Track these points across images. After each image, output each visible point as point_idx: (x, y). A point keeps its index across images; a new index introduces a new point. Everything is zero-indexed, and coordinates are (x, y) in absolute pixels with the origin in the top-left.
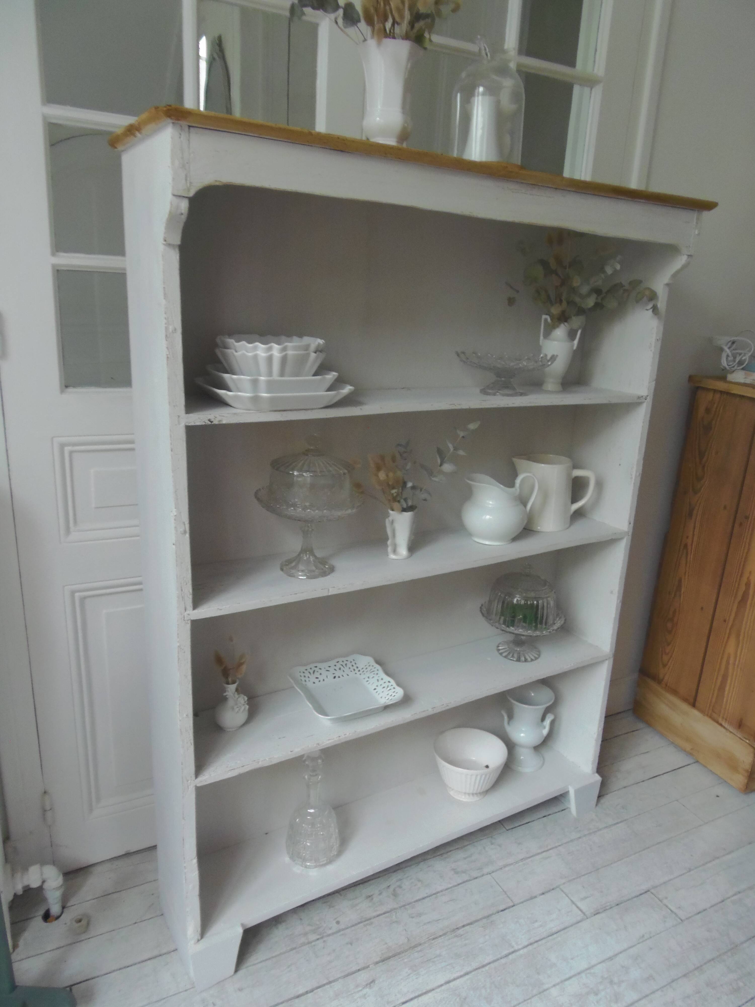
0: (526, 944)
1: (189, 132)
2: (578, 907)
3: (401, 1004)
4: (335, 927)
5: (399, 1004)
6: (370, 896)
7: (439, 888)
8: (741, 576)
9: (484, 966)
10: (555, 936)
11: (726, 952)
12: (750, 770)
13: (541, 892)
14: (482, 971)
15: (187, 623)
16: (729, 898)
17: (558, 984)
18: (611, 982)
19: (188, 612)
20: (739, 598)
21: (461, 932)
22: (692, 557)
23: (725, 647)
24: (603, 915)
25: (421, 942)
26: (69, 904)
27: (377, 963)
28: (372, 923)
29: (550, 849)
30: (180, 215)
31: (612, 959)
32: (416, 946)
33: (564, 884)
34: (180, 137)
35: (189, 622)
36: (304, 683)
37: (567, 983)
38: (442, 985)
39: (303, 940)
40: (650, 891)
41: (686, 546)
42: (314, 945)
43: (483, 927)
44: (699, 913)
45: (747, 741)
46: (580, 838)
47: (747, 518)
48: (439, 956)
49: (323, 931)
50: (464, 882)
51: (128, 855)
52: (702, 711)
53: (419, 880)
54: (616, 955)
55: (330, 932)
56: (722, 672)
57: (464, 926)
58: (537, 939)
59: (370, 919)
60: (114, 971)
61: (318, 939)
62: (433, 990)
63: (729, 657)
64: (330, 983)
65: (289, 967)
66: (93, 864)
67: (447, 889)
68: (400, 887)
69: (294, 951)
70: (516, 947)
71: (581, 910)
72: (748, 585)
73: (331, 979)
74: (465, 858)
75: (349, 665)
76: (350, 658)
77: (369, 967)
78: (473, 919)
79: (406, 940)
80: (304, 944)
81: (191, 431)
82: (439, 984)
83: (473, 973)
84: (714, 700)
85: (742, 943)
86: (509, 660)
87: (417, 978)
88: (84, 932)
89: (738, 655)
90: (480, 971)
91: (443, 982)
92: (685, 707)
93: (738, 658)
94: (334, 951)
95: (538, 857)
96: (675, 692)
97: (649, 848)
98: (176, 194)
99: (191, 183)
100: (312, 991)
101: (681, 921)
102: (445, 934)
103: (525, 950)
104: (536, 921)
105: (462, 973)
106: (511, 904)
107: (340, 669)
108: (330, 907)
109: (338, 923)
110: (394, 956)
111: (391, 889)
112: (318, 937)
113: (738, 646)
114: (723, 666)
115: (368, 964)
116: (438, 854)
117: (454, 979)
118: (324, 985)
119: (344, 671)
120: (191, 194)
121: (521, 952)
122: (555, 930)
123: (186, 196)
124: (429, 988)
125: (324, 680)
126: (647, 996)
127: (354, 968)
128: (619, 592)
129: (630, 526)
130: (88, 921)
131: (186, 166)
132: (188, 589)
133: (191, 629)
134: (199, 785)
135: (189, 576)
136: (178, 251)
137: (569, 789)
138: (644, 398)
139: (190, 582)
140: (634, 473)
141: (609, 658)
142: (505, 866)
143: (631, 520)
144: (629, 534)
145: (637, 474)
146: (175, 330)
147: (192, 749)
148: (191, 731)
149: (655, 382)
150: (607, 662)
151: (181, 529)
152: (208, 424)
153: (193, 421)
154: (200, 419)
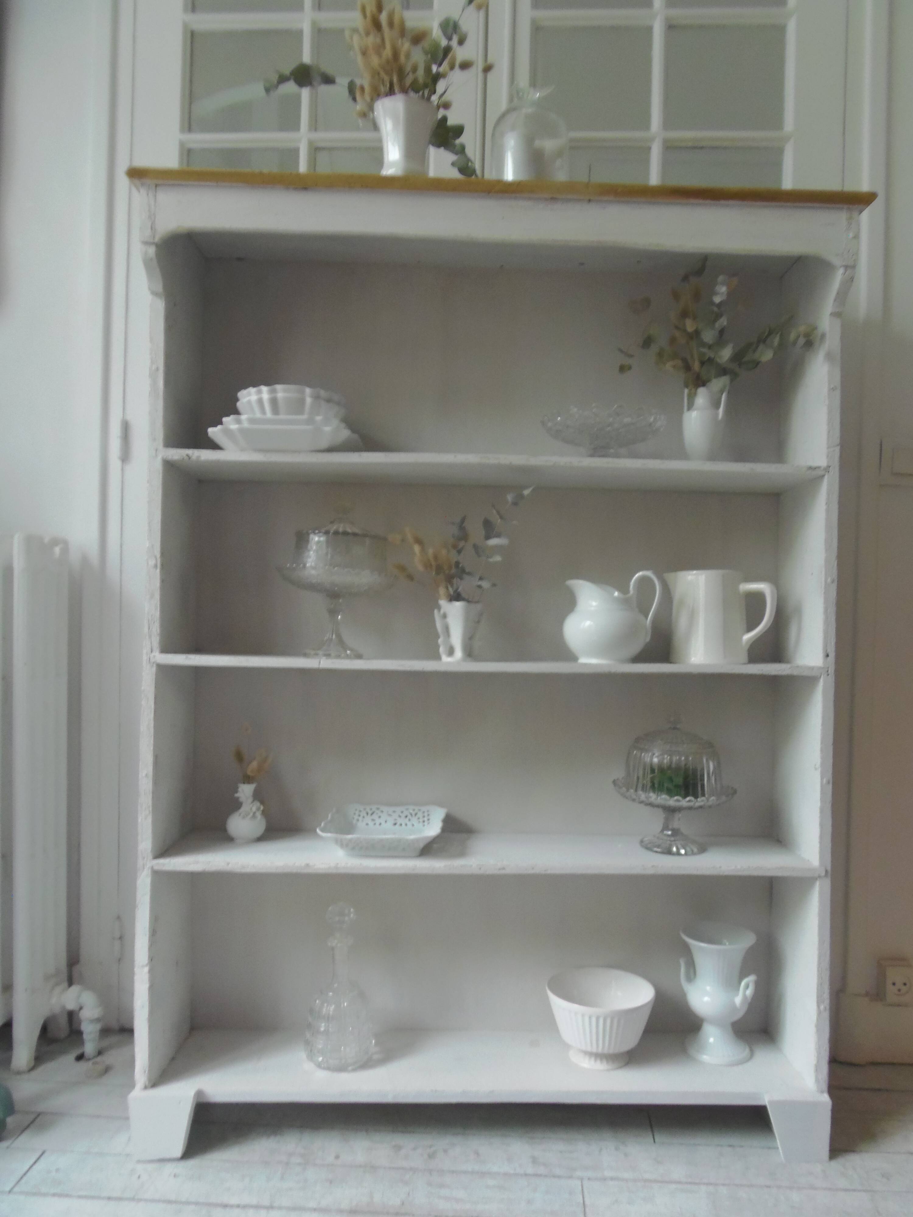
1: (156, 188)
7: (495, 1170)
15: (152, 666)
19: (153, 654)
28: (375, 1172)
29: (704, 1184)
30: (151, 260)
34: (148, 195)
35: (155, 665)
36: (354, 822)
39: (283, 1158)
42: (290, 1168)
49: (313, 1158)
50: (534, 1175)
55: (319, 1162)
59: (378, 1168)
61: (299, 1164)
64: (269, 1208)
67: (503, 1174)
68: (445, 1151)
73: (275, 1205)
74: (561, 1152)
75: (420, 815)
76: (424, 809)
77: (329, 1211)
79: (399, 1205)
81: (169, 466)
86: (654, 854)
94: (306, 1180)
95: (673, 1186)
98: (144, 241)
99: (156, 231)
107: (406, 817)
108: (345, 1141)
112: (303, 1162)
115: (330, 1208)
118: (262, 1207)
119: (410, 820)
120: (157, 240)
123: (152, 241)
125: (380, 824)
127: (311, 1206)
128: (823, 764)
129: (829, 658)
130: (107, 1070)
131: (152, 217)
132: (156, 628)
133: (157, 674)
134: (156, 868)
135: (158, 614)
136: (163, 299)
137: (765, 1100)
138: (827, 469)
139: (158, 621)
140: (823, 579)
141: (820, 877)
142: (612, 1179)
143: (828, 651)
144: (828, 671)
145: (829, 580)
146: (157, 369)
147: (150, 820)
148: (150, 797)
149: (839, 447)
150: (818, 883)
151: (152, 562)
152: (186, 459)
153: (171, 455)
154: (177, 454)
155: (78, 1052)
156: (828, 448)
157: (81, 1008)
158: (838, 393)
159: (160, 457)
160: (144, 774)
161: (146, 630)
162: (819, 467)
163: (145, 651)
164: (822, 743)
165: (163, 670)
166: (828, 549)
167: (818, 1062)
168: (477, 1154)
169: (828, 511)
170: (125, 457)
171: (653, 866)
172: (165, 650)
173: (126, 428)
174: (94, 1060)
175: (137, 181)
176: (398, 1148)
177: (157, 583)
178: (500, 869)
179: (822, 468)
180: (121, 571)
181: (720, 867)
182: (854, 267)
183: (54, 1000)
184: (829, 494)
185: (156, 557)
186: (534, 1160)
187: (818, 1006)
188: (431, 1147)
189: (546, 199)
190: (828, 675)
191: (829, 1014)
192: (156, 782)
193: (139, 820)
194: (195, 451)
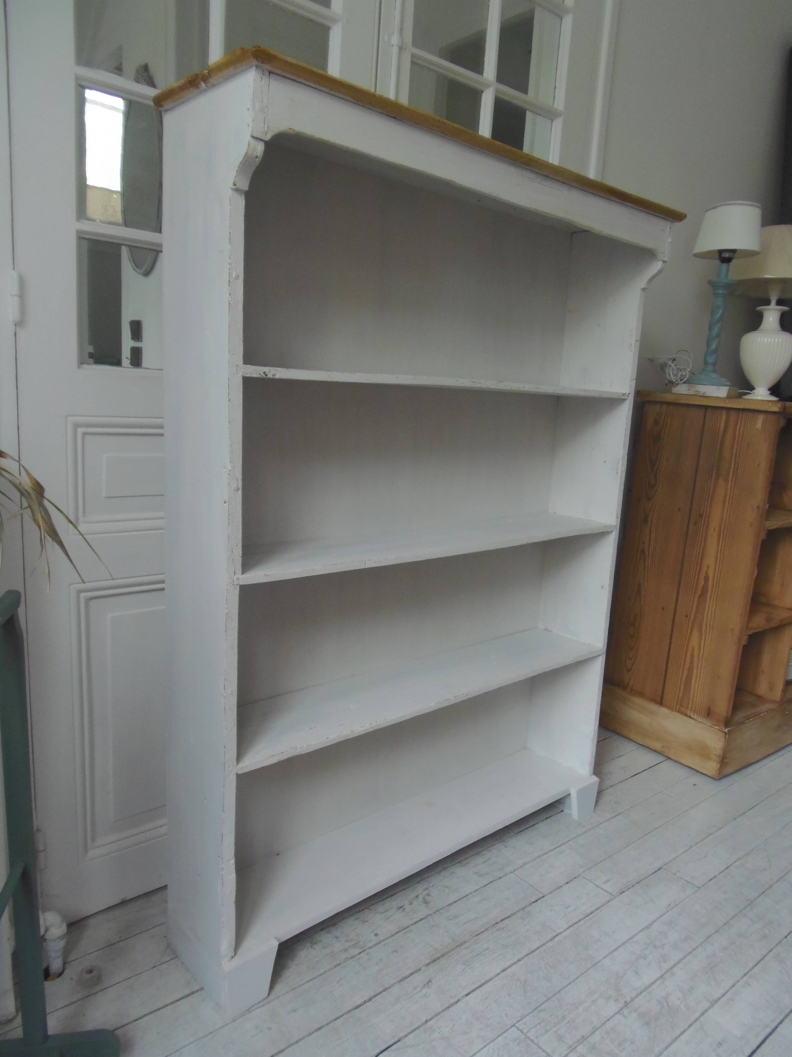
0: (566, 927)
1: (270, 77)
2: (603, 890)
3: (464, 996)
4: (375, 940)
5: (463, 997)
6: (401, 907)
7: (468, 891)
8: (700, 571)
9: (533, 952)
10: (591, 916)
11: (745, 908)
12: (722, 755)
13: (565, 881)
14: (533, 956)
15: (236, 588)
16: (732, 865)
17: (607, 955)
18: (655, 946)
19: (237, 576)
20: (699, 592)
21: (501, 925)
22: (650, 561)
23: (688, 641)
24: (628, 893)
25: (466, 940)
26: (69, 960)
27: (428, 965)
28: (411, 931)
29: (562, 845)
30: (255, 158)
31: (649, 928)
32: (461, 945)
33: (584, 872)
34: (261, 81)
35: (238, 587)
37: (616, 953)
38: (498, 974)
39: (345, 955)
40: (663, 868)
41: (643, 551)
42: (359, 958)
43: (521, 918)
44: (710, 880)
45: (717, 727)
46: (586, 832)
47: (701, 516)
48: (487, 949)
49: (363, 944)
50: (490, 883)
51: (124, 903)
52: (669, 708)
53: (446, 887)
54: (651, 924)
55: (371, 944)
56: (687, 665)
57: (502, 920)
58: (575, 921)
59: (408, 927)
60: (145, 1015)
61: (360, 953)
62: (491, 979)
63: (693, 649)
64: (385, 990)
65: (338, 982)
66: (85, 917)
67: (476, 891)
68: (428, 895)
69: (340, 966)
70: (559, 931)
71: (606, 891)
72: (706, 579)
73: (387, 986)
74: (484, 862)
77: (421, 969)
78: (509, 913)
79: (451, 940)
80: (346, 960)
82: (496, 973)
83: (526, 958)
84: (681, 695)
85: (756, 899)
87: (472, 972)
88: (97, 984)
89: (702, 647)
90: (531, 955)
91: (499, 971)
92: (653, 707)
93: (702, 650)
94: (381, 960)
95: (552, 853)
96: (641, 695)
97: (649, 833)
98: (255, 135)
99: (268, 127)
100: (370, 1000)
101: (698, 889)
102: (487, 929)
103: (568, 932)
104: (569, 906)
105: (515, 960)
106: (542, 895)
108: (364, 922)
109: (376, 935)
110: (443, 956)
111: (421, 898)
112: (361, 950)
113: (701, 639)
114: (688, 660)
115: (420, 967)
116: (458, 861)
117: (509, 967)
118: (381, 993)
120: (268, 138)
121: (564, 934)
122: (588, 911)
123: (263, 138)
124: (488, 978)
126: (690, 953)
127: (408, 973)
128: (610, 586)
131: (265, 108)
132: (238, 551)
133: (239, 596)
134: (238, 772)
135: (240, 536)
136: (244, 198)
137: (572, 791)
138: (628, 394)
139: (240, 544)
140: (620, 468)
142: (524, 864)
144: (616, 528)
145: (623, 469)
147: (234, 731)
148: (235, 711)
149: (635, 381)
151: (236, 485)
152: (263, 376)
153: (250, 373)
154: (255, 371)
156: (631, 381)
157: (47, 930)
158: (638, 344)
159: (240, 375)
160: (229, 692)
162: (623, 394)
177: (239, 506)
179: (625, 394)
182: (666, 262)
184: (628, 411)
185: (237, 479)
186: (478, 874)
194: (272, 369)
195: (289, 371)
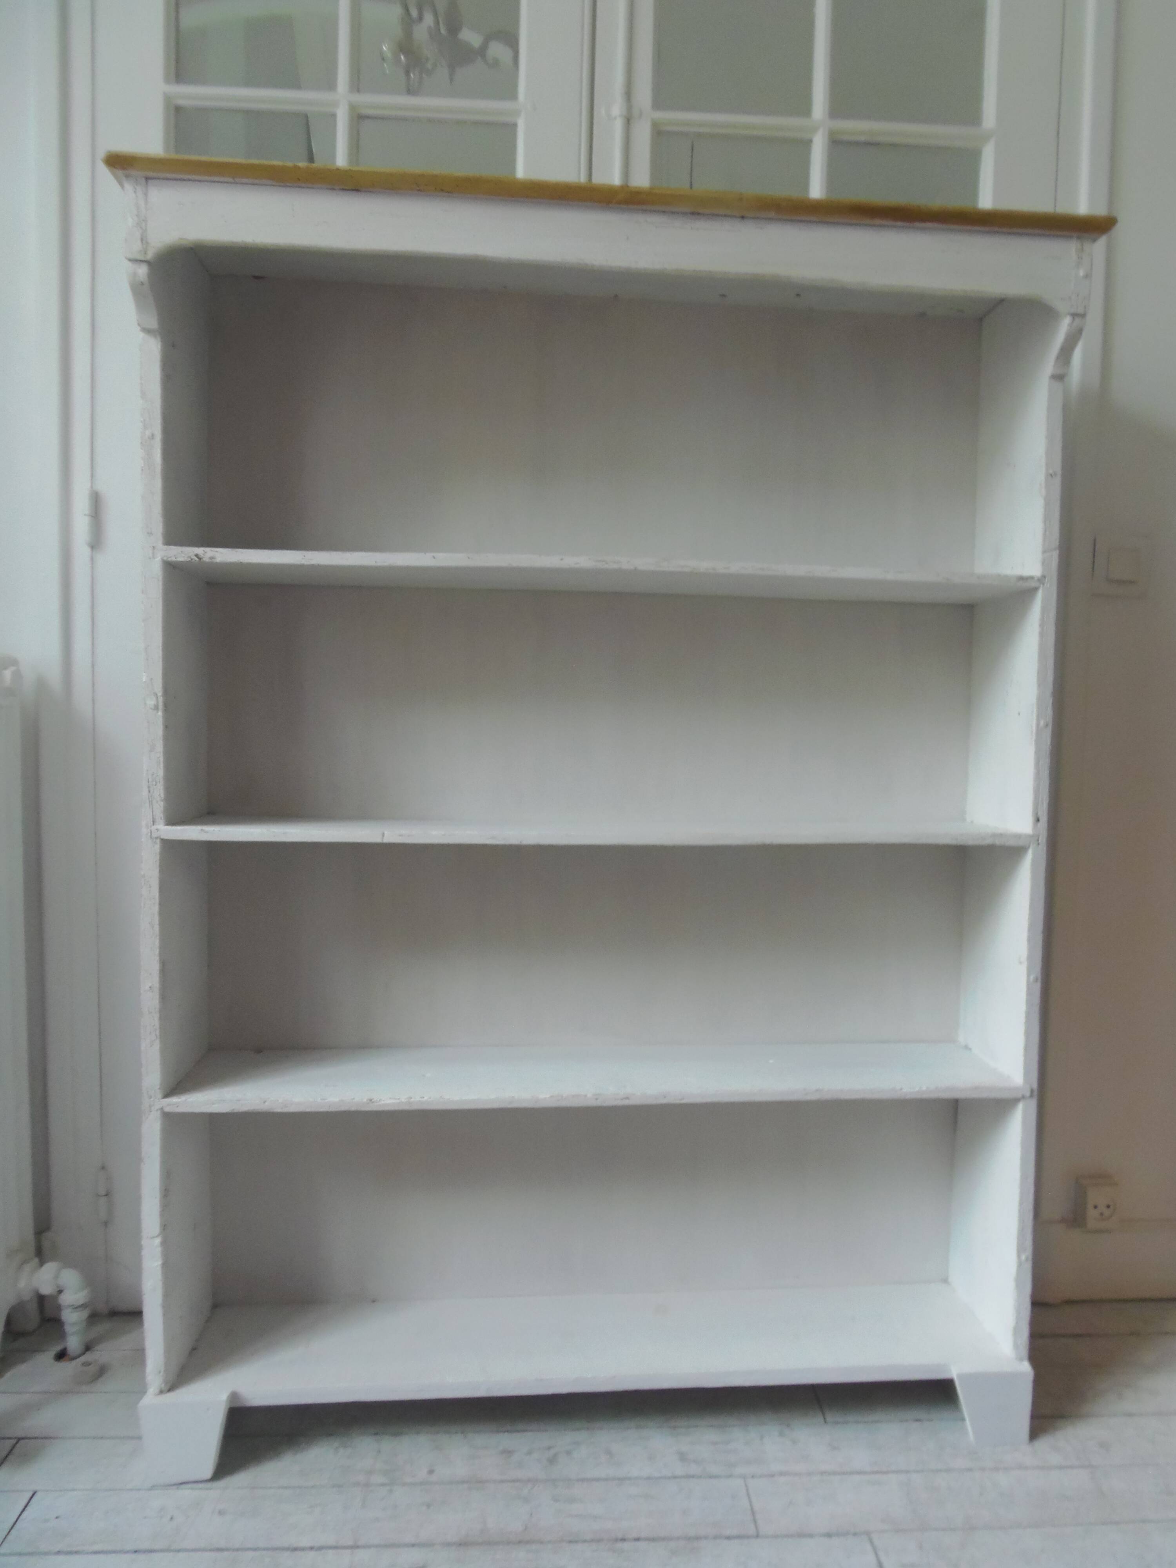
1: (147, 183)
4: (422, 1477)
6: (510, 1452)
7: (635, 1474)
13: (825, 1531)
15: (155, 843)
19: (156, 826)
25: (543, 1540)
27: (449, 1545)
28: (483, 1489)
30: (141, 285)
32: (528, 1543)
33: (883, 1532)
34: (135, 192)
35: (158, 841)
39: (360, 1478)
42: (371, 1491)
43: (673, 1551)
46: (970, 1469)
49: (399, 1475)
50: (686, 1477)
53: (612, 1453)
55: (409, 1480)
57: (638, 1539)
59: (486, 1482)
61: (383, 1485)
64: (355, 1548)
65: (312, 1507)
67: (647, 1478)
68: (568, 1453)
73: (361, 1543)
77: (431, 1546)
79: (521, 1529)
80: (356, 1485)
81: (171, 568)
94: (396, 1507)
98: (133, 258)
100: (320, 1549)
106: (753, 1533)
109: (431, 1471)
111: (553, 1452)
112: (386, 1482)
115: (434, 1542)
120: (150, 256)
123: (143, 259)
128: (1030, 958)
129: (1039, 824)
130: (102, 1371)
131: (142, 223)
132: (159, 791)
133: (161, 854)
134: (167, 1109)
135: (161, 773)
136: (159, 339)
137: (954, 1372)
138: (1042, 579)
139: (162, 782)
140: (1035, 722)
141: (1023, 1097)
142: (782, 1474)
143: (1040, 814)
144: (1038, 840)
145: (1042, 723)
146: (153, 436)
147: (157, 1046)
148: (156, 1016)
149: (1058, 552)
150: (1020, 1107)
151: (151, 702)
152: (196, 561)
153: (175, 556)
154: (184, 554)
155: (58, 1348)
156: (1044, 552)
157: (60, 1292)
158: (1058, 481)
159: (158, 559)
160: (147, 988)
161: (145, 793)
162: (1032, 578)
163: (144, 823)
164: (1029, 930)
165: (170, 847)
166: (1041, 684)
167: (1017, 1323)
168: (609, 1453)
169: (1042, 635)
170: (96, 542)
171: (817, 1090)
172: (171, 821)
173: (96, 502)
174: (83, 1359)
175: (120, 173)
176: (508, 1453)
177: (159, 730)
178: (622, 1099)
179: (1036, 579)
180: (93, 700)
181: (901, 1089)
182: (1083, 316)
183: (22, 1284)
184: (1044, 610)
185: (156, 695)
186: (683, 1457)
187: (1019, 1256)
188: (549, 1448)
189: (685, 214)
190: (1039, 844)
191: (1031, 1265)
192: (163, 997)
193: (143, 1048)
194: (208, 549)
195: (236, 552)
